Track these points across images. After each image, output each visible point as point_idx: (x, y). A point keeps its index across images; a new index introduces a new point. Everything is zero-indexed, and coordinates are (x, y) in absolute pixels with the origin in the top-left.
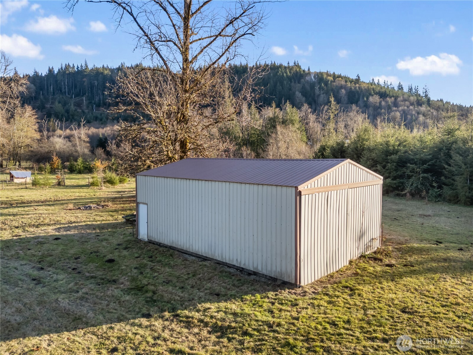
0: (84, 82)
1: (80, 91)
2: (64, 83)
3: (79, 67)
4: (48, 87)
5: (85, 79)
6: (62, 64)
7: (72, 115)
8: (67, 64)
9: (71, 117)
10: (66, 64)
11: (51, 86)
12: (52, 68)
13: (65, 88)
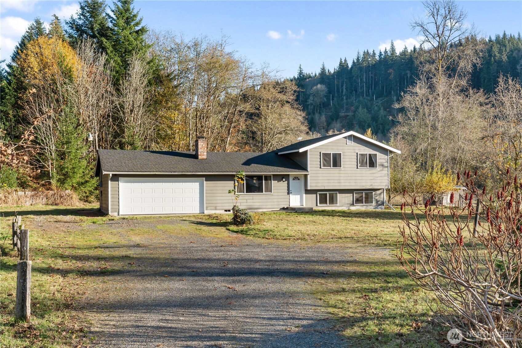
0: (390, 74)
1: (383, 88)
2: (361, 80)
3: (383, 53)
4: (338, 89)
5: (391, 71)
6: (358, 53)
7: (382, 124)
8: (366, 51)
9: (381, 127)
10: (364, 52)
11: (342, 86)
12: (345, 60)
13: (362, 87)
